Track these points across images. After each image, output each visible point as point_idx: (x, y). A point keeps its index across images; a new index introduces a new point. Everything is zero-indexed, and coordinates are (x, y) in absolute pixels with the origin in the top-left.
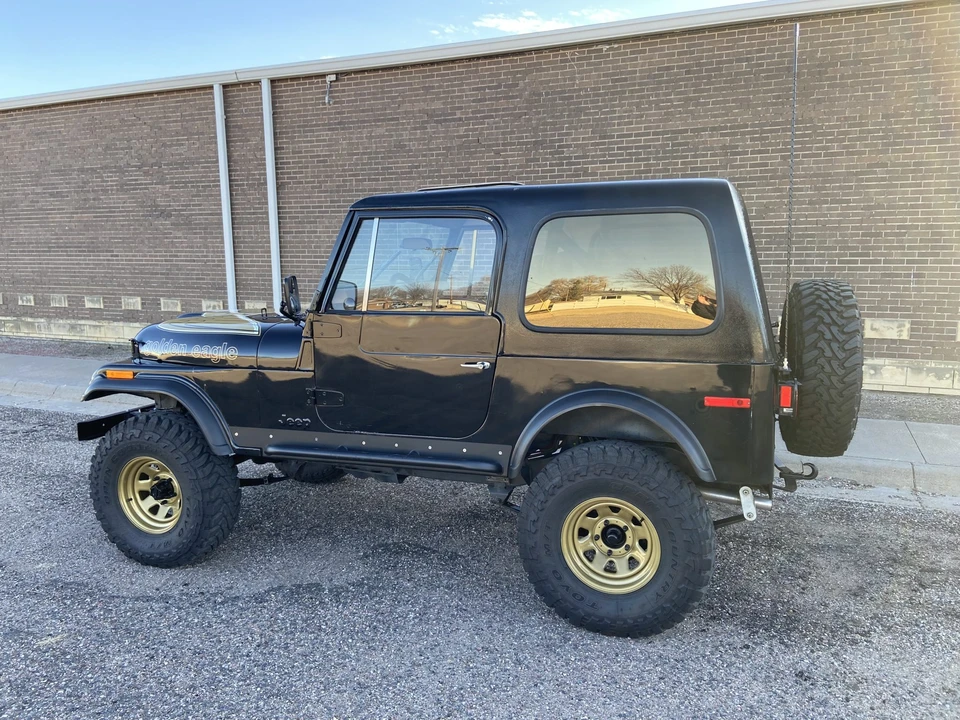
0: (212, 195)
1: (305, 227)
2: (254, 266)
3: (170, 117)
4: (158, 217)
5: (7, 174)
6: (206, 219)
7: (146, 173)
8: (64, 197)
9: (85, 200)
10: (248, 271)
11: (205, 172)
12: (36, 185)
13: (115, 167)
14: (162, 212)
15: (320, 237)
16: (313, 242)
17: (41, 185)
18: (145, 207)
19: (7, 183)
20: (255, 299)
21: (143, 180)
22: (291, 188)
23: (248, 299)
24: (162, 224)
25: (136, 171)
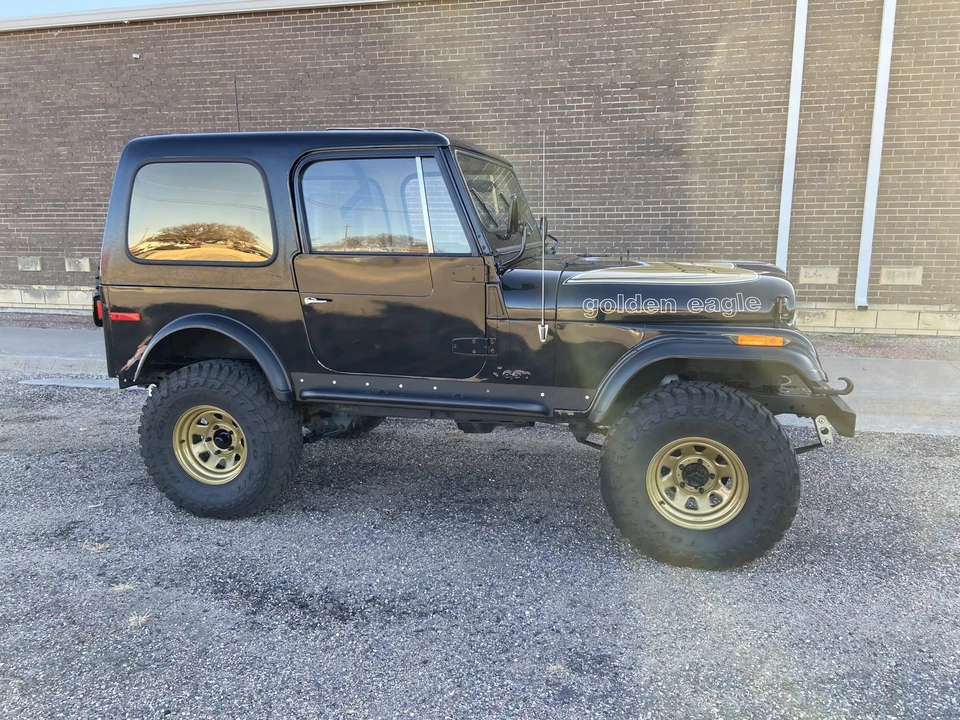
0: (758, 124)
1: (923, 165)
2: (823, 219)
3: (699, 15)
4: (657, 155)
5: (382, 97)
6: (745, 157)
7: (643, 96)
8: (489, 129)
9: (527, 134)
10: (811, 225)
11: (752, 92)
12: (437, 113)
13: (588, 88)
14: (667, 148)
15: (947, 178)
16: (933, 185)
17: (447, 112)
18: (637, 142)
19: (380, 109)
20: (819, 263)
21: (637, 104)
22: (907, 112)
23: (806, 263)
24: (664, 166)
25: (627, 92)
